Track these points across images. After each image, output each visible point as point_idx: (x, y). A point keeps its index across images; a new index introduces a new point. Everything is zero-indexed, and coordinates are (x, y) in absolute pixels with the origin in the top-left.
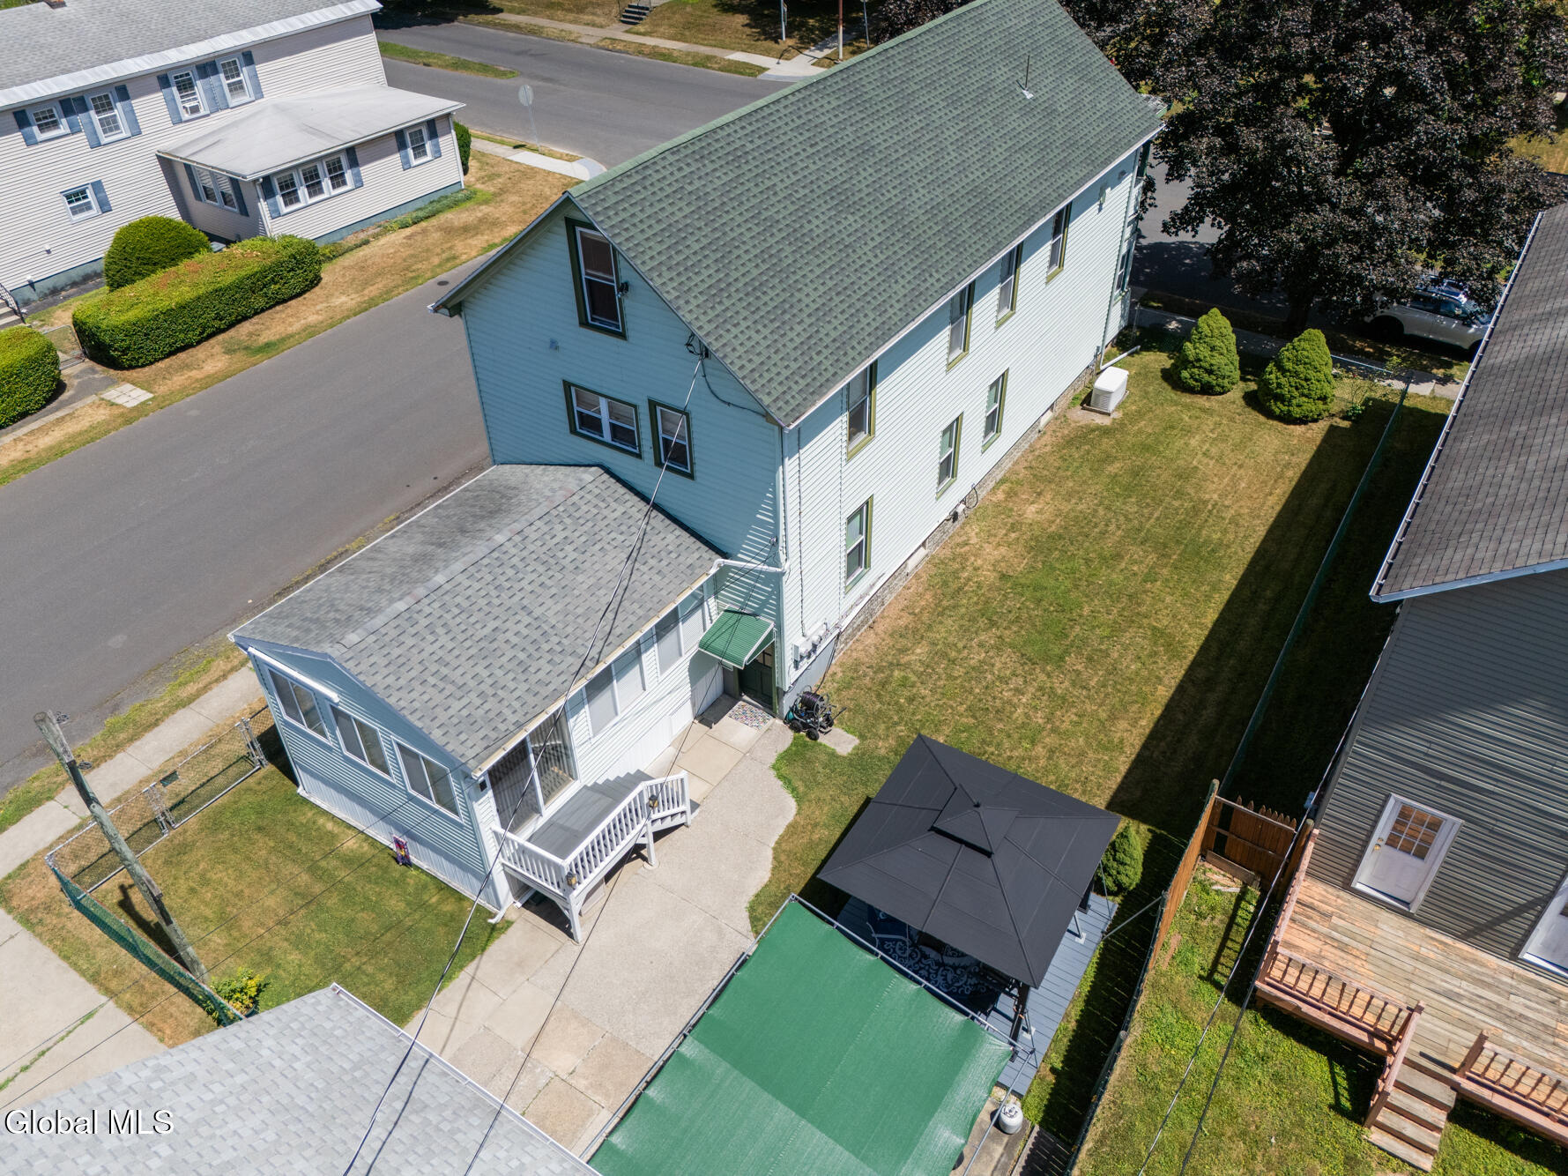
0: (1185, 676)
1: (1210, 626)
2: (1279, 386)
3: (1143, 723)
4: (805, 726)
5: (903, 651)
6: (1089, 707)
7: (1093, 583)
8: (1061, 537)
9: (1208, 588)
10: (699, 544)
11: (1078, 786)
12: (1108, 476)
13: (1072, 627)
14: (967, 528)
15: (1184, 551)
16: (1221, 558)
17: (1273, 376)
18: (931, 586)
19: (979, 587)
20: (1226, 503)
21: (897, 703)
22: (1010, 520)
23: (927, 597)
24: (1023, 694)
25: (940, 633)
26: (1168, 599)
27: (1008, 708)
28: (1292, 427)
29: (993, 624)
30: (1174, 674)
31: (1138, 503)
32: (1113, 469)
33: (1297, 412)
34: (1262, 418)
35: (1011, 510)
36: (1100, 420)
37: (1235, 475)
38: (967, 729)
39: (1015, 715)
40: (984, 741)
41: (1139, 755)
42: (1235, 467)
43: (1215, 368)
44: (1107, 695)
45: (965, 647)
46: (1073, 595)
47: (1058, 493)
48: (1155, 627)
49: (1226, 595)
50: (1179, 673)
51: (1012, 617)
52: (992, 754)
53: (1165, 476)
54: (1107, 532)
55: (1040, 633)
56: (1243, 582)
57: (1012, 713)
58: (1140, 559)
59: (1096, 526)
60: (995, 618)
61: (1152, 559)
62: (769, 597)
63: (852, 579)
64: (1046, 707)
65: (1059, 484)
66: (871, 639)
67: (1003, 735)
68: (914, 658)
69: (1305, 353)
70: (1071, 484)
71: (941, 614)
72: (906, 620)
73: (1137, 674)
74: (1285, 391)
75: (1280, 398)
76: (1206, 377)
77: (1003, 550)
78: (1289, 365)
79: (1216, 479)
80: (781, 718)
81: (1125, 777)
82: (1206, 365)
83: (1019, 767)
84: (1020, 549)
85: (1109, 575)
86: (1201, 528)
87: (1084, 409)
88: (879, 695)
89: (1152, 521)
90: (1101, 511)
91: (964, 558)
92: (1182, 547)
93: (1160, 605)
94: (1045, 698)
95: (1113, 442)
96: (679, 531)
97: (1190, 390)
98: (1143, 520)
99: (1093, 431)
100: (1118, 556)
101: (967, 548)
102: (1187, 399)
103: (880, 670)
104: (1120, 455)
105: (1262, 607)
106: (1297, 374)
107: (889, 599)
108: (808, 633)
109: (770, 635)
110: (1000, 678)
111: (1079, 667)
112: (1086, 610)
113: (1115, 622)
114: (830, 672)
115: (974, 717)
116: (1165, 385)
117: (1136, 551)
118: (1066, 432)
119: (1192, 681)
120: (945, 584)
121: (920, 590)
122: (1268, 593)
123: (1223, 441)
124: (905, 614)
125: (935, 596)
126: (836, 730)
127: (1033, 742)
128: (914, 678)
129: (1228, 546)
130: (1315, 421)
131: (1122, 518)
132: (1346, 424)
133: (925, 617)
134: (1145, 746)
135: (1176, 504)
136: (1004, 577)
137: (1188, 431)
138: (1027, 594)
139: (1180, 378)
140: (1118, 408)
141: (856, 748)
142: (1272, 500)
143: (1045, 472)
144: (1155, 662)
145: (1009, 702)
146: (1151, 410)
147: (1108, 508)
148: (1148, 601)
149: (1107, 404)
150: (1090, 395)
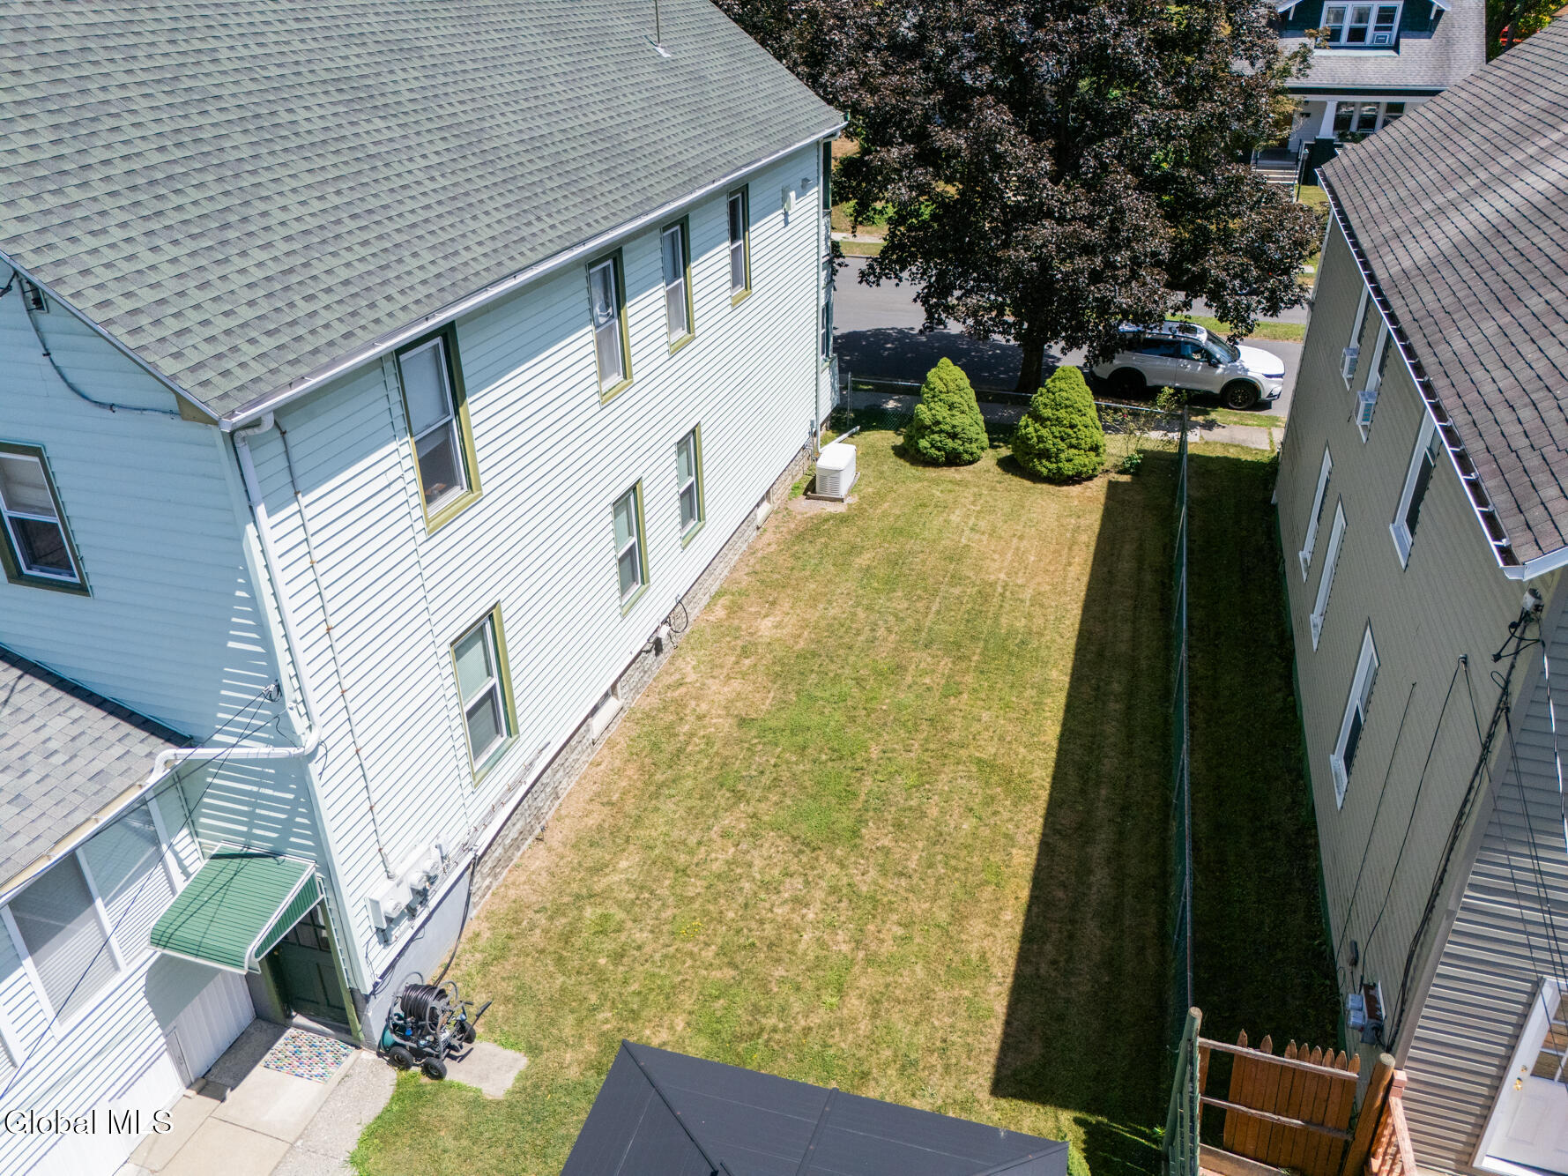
0: (1045, 825)
1: (1055, 744)
2: (1041, 439)
3: (1007, 916)
4: (418, 1053)
5: (598, 869)
6: (918, 907)
7: (875, 710)
8: (814, 654)
9: (1034, 692)
10: (126, 728)
11: (934, 1059)
12: (860, 570)
13: (860, 781)
14: (680, 662)
15: (986, 648)
16: (1036, 650)
17: (1030, 429)
18: (633, 755)
19: (709, 742)
20: (1020, 582)
21: (593, 966)
22: (740, 643)
23: (629, 772)
24: (807, 905)
25: (655, 828)
26: (985, 716)
27: (786, 935)
28: (1065, 488)
29: (739, 796)
30: (1028, 825)
31: (908, 597)
32: (863, 560)
33: (1068, 468)
34: (1028, 483)
35: (738, 629)
36: (831, 508)
37: (1018, 549)
38: (724, 991)
39: (802, 947)
40: (756, 1009)
41: (1018, 976)
42: (1015, 540)
43: (959, 430)
44: (939, 879)
45: (699, 843)
46: (851, 731)
47: (797, 599)
48: (980, 760)
49: (1061, 698)
50: (1037, 824)
51: (766, 780)
52: (775, 1030)
53: (932, 561)
54: (875, 638)
55: (814, 798)
56: (1077, 677)
57: (794, 943)
58: (929, 668)
59: (858, 634)
60: (740, 787)
61: (946, 664)
62: (293, 813)
63: (484, 758)
64: (850, 919)
65: (796, 588)
66: (539, 860)
67: (786, 988)
68: (616, 878)
69: (1064, 394)
70: (813, 586)
71: (656, 795)
72: (598, 815)
73: (975, 835)
74: (1049, 445)
75: (1045, 454)
76: (950, 443)
77: (736, 684)
78: (1047, 413)
79: (996, 556)
80: (370, 1047)
81: (1008, 1023)
82: (947, 428)
83: (825, 1046)
84: (761, 679)
85: (894, 696)
86: (997, 617)
87: (809, 498)
88: (560, 960)
89: (931, 616)
90: (861, 614)
91: (680, 704)
92: (981, 644)
93: (976, 727)
94: (843, 905)
95: (855, 530)
96: (81, 709)
97: (933, 463)
98: (919, 616)
99: (826, 520)
100: (900, 669)
101: (683, 690)
102: (931, 473)
103: (559, 911)
104: (867, 544)
105: (1114, 706)
106: (1059, 421)
107: (567, 786)
108: (398, 871)
109: (310, 888)
110: (765, 885)
111: (886, 842)
112: (875, 752)
113: (921, 762)
114: (467, 933)
115: (732, 965)
116: (901, 462)
117: (924, 658)
118: (793, 526)
119: (1058, 832)
120: (656, 747)
121: (618, 763)
122: (1116, 687)
123: (990, 512)
124: (596, 806)
125: (642, 768)
126: (483, 1048)
127: (840, 991)
128: (620, 915)
129: (1041, 634)
130: (1090, 478)
131: (891, 618)
132: (1125, 478)
133: (630, 806)
134: (1023, 958)
135: (957, 591)
136: (743, 722)
137: (944, 507)
138: (783, 741)
139: (918, 451)
140: (851, 491)
141: (523, 1077)
142: (1074, 571)
143: (776, 576)
144: (995, 813)
145: (787, 924)
146: (891, 490)
147: (869, 608)
148: (959, 722)
149: (836, 488)
150: (813, 482)
